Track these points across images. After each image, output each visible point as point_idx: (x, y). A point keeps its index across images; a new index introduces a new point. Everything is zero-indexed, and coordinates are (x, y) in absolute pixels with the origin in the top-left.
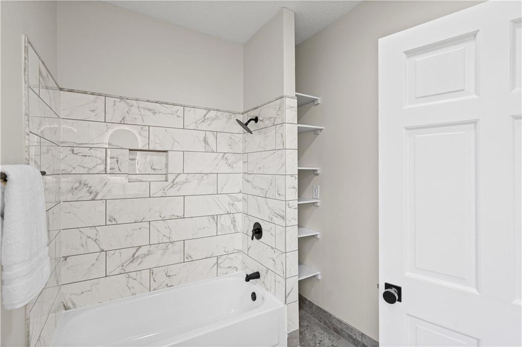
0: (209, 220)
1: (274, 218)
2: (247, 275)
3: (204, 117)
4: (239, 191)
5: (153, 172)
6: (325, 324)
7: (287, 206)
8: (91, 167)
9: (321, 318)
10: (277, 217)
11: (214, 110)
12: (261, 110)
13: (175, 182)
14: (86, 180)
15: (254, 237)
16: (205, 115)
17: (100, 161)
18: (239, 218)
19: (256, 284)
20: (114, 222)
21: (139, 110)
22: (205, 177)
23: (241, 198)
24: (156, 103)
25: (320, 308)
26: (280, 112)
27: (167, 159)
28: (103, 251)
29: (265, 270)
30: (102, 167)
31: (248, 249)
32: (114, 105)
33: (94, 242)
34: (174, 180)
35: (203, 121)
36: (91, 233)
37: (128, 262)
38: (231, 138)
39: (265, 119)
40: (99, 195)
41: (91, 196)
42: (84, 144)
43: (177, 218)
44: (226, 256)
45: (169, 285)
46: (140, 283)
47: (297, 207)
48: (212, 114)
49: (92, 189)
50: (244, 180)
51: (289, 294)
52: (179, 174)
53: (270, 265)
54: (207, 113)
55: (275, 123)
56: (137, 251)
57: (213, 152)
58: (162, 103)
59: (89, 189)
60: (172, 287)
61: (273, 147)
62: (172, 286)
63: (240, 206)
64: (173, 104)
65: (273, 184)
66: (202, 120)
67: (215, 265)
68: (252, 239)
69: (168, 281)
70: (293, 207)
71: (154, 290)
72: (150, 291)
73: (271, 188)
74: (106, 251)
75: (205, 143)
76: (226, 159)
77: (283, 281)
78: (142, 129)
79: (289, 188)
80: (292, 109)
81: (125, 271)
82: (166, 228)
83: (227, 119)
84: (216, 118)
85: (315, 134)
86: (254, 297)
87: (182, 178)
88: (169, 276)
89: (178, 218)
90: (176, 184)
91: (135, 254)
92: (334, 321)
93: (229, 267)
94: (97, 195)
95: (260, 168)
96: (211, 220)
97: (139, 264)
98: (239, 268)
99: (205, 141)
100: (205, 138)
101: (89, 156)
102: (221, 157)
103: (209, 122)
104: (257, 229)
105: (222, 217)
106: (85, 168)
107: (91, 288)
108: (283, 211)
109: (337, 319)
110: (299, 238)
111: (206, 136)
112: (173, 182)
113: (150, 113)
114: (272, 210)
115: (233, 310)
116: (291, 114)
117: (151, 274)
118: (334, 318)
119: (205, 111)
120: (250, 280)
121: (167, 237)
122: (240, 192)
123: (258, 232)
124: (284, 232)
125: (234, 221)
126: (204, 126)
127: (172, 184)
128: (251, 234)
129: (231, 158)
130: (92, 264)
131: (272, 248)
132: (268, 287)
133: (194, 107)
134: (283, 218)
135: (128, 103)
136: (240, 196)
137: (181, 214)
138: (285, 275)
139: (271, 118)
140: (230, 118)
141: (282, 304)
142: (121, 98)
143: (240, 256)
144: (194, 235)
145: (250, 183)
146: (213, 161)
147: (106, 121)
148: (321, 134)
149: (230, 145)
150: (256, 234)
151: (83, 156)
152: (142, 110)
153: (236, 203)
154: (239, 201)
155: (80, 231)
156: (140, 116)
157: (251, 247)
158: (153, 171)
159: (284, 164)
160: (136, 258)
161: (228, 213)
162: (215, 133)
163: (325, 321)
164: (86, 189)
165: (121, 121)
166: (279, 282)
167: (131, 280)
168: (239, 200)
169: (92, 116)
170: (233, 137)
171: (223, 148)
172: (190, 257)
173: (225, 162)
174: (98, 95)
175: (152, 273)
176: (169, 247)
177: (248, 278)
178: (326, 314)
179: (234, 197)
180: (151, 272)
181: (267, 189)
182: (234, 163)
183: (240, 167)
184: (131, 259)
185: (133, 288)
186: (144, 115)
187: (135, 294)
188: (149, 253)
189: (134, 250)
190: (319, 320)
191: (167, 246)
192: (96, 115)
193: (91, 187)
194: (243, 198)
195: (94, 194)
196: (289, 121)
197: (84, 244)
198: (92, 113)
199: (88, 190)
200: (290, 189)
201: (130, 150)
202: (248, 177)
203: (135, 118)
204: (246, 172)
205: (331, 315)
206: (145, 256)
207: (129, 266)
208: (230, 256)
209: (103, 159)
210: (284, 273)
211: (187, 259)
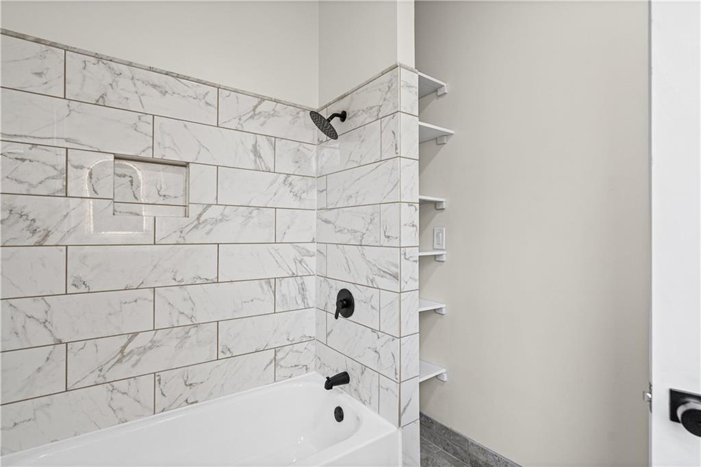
0: (262, 287)
1: (378, 279)
2: (328, 378)
3: (254, 110)
4: (312, 239)
5: (161, 201)
6: (455, 453)
7: (403, 257)
8: (35, 183)
9: (448, 445)
10: (382, 277)
11: (271, 100)
12: (352, 99)
13: (202, 219)
14: (24, 207)
15: (340, 315)
16: (256, 107)
17: (54, 173)
18: (311, 283)
19: (341, 393)
20: (83, 289)
21: (134, 83)
22: (255, 212)
23: (315, 251)
24: (167, 74)
25: (446, 429)
26: (389, 95)
27: (187, 180)
28: (61, 343)
29: (358, 367)
30: (59, 184)
31: (328, 335)
32: (84, 69)
33: (42, 326)
34: (200, 215)
35: (252, 117)
36: (37, 309)
37: (113, 362)
38: (298, 150)
39: (360, 113)
40: (51, 236)
41: (36, 239)
42: (21, 136)
43: (206, 281)
44: (291, 346)
45: (189, 401)
46: (136, 400)
47: (418, 259)
48: (266, 107)
49: (38, 223)
50: (320, 221)
51: (405, 409)
52: (210, 205)
53: (369, 359)
54: (259, 103)
55: (380, 116)
56: (130, 341)
57: (269, 172)
58: (178, 76)
59: (30, 225)
60: (195, 404)
61: (377, 157)
62: (196, 402)
63: (312, 263)
64: (198, 81)
65: (377, 220)
66: (250, 115)
67: (271, 362)
68: (336, 317)
69: (188, 393)
70: (411, 259)
71: (163, 411)
72: (154, 414)
73: (371, 227)
74: (67, 343)
75: (255, 155)
76: (291, 184)
77: (394, 386)
78: (140, 119)
79: (405, 225)
80: (411, 89)
81: (105, 378)
82: (185, 299)
83: (291, 118)
84: (274, 114)
85: (438, 144)
86: (339, 414)
87: (213, 213)
88: (191, 385)
89: (208, 282)
90: (203, 222)
91: (125, 347)
92: (472, 450)
93: (295, 366)
94: (47, 235)
95: (351, 196)
96: (265, 287)
97: (134, 365)
98: (312, 366)
99: (255, 151)
100: (255, 146)
101: (30, 161)
102: (282, 180)
103: (262, 119)
104: (344, 300)
105: (284, 282)
106: (21, 182)
107: (34, 414)
108: (396, 266)
109: (477, 446)
110: (420, 312)
111: (256, 143)
112: (198, 219)
113: (155, 92)
114: (374, 265)
115: (302, 438)
116: (409, 99)
117: (157, 383)
118: (472, 444)
119: (256, 101)
120: (334, 387)
121: (187, 316)
122: (313, 242)
123: (346, 304)
124: (398, 302)
125: (302, 289)
126: (252, 126)
127: (196, 222)
128: (333, 308)
129: (299, 184)
130: (37, 368)
131: (373, 330)
132: (365, 397)
133: (236, 91)
134: (396, 277)
135: (113, 69)
136: (313, 248)
137: (213, 276)
138: (398, 376)
139: (371, 108)
140: (297, 116)
141: (393, 428)
142: (99, 57)
143: (312, 346)
144: (235, 311)
145: (331, 225)
146: (268, 188)
147: (67, 97)
148: (449, 142)
149: (297, 162)
150: (342, 308)
151: (17, 159)
152: (139, 84)
153: (306, 258)
154: (312, 256)
155: (11, 305)
156: (135, 95)
157: (332, 330)
158: (162, 198)
159: (397, 184)
160: (128, 354)
161: (293, 276)
162: (273, 140)
163: (454, 449)
164: (23, 224)
165: (97, 101)
166: (387, 389)
167: (117, 396)
168: (311, 253)
169: (36, 84)
170: (301, 148)
171: (286, 165)
172: (229, 350)
173: (289, 189)
174: (50, 45)
175: (159, 380)
176: (190, 333)
177: (330, 384)
178: (458, 438)
179: (303, 248)
180: (157, 378)
181: (364, 231)
182: (304, 192)
183: (313, 199)
184: (118, 357)
185: (121, 409)
186: (143, 95)
187: (126, 421)
188: (153, 345)
189: (125, 339)
190: (444, 448)
191: (188, 333)
192: (46, 83)
193: (34, 220)
194: (318, 250)
195: (43, 233)
196: (405, 108)
197: (20, 330)
198: (37, 78)
199: (29, 227)
200: (407, 227)
201: (117, 158)
202: (327, 215)
203: (127, 99)
204: (324, 206)
205: (466, 440)
206: (145, 350)
207: (111, 369)
208: (296, 347)
209: (60, 168)
210: (396, 374)
211: (223, 353)
